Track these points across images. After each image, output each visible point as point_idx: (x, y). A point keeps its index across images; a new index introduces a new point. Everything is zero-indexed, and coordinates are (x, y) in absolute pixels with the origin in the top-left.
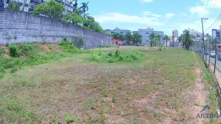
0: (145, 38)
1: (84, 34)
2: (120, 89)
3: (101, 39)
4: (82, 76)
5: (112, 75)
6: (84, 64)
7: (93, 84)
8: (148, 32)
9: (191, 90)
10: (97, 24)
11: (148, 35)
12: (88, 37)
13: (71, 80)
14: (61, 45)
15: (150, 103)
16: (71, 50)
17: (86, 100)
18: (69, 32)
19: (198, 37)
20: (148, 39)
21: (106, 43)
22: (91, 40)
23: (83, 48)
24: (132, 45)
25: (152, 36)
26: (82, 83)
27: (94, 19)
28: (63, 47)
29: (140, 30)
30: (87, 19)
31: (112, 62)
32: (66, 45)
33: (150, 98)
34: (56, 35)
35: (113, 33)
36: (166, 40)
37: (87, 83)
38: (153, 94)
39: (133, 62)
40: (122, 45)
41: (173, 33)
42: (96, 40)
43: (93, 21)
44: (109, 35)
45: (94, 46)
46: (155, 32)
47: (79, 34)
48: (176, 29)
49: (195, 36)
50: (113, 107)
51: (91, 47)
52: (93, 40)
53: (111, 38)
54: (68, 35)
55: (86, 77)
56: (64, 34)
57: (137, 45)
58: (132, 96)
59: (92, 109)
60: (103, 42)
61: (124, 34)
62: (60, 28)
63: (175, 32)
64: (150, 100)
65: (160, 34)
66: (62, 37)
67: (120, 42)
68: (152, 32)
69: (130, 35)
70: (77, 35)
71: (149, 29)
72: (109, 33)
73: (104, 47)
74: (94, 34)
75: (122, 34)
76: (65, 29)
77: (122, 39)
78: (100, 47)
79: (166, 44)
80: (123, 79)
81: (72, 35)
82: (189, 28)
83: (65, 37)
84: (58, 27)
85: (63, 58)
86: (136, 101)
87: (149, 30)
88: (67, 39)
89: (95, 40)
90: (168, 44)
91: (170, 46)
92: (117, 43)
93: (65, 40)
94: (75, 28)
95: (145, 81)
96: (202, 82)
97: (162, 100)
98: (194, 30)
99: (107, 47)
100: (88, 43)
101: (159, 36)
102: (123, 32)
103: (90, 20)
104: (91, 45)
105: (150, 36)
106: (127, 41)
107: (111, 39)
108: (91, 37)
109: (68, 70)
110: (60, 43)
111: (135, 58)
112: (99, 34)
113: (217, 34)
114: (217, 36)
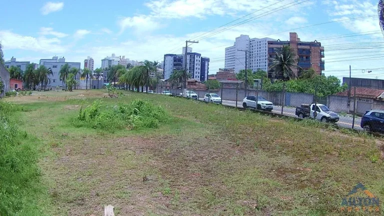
8: (55, 64)
11: (58, 70)
25: (65, 71)
36: (86, 78)
41: (86, 64)
44: (8, 72)
48: (91, 57)
53: (9, 77)
63: (88, 62)
65: (76, 67)
67: (20, 85)
68: (63, 64)
82: (113, 55)
92: (16, 86)
98: (123, 57)
107: (9, 80)
113: (175, 61)
114: (175, 65)
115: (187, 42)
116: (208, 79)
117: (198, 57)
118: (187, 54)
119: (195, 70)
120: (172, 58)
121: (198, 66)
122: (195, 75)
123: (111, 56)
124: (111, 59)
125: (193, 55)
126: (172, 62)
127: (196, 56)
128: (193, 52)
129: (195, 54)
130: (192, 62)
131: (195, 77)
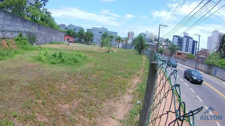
0: (97, 37)
1: (39, 29)
2: (51, 93)
3: (54, 35)
4: (26, 77)
5: (50, 78)
6: (31, 64)
7: (33, 86)
8: (101, 31)
9: (115, 101)
10: (53, 19)
11: (101, 34)
12: (41, 33)
13: (18, 81)
14: (16, 40)
15: (70, 109)
16: (24, 46)
17: (25, 100)
18: (25, 27)
19: (156, 41)
20: (100, 38)
21: (58, 39)
22: (44, 36)
23: (35, 44)
24: (83, 43)
25: (105, 36)
26: (25, 84)
27: (51, 14)
28: (18, 42)
29: (94, 29)
30: (45, 13)
31: (55, 64)
32: (21, 41)
33: (72, 104)
34: (14, 30)
35: (67, 29)
36: (118, 41)
37: (29, 84)
38: (76, 101)
39: (73, 65)
40: (73, 42)
41: (129, 34)
42: (49, 36)
43: (50, 16)
44: (62, 31)
45: (45, 43)
46: (108, 32)
47: (33, 30)
48: (132, 31)
49: (153, 40)
50: (42, 108)
51: (43, 43)
52: (45, 36)
53: (64, 34)
54: (24, 31)
55: (28, 79)
56: (21, 29)
57: (88, 44)
58: (58, 101)
59: (29, 108)
60: (55, 38)
61: (77, 31)
62: (19, 23)
63: (130, 34)
64: (71, 106)
65: (113, 35)
66: (19, 32)
67: (71, 39)
68: (105, 32)
69: (82, 33)
70: (31, 31)
71: (103, 28)
72: (63, 29)
73: (55, 44)
74: (48, 30)
75: (75, 31)
76: (22, 24)
77: (74, 36)
78: (52, 43)
79: (118, 45)
80: (57, 83)
81: (27, 30)
82: (147, 32)
83: (21, 33)
84: (16, 23)
85: (16, 55)
86: (60, 105)
87: (102, 30)
88: (23, 34)
89: (47, 36)
90: (121, 45)
91: (123, 47)
92: (68, 39)
93: (21, 35)
94: (31, 23)
95: (75, 87)
96: (133, 93)
97: (81, 108)
98: (153, 34)
99: (58, 44)
100: (40, 39)
101: (112, 37)
102: (76, 29)
103: (47, 15)
104: (43, 41)
105: (102, 35)
106: (78, 38)
107: (63, 36)
108: (44, 33)
109: (17, 69)
110: (16, 38)
111: (76, 61)
112: (53, 30)
113: (179, 40)
114: (179, 42)
115: (160, 25)
116: (195, 54)
117: (191, 40)
118: (185, 37)
119: (189, 47)
120: (177, 38)
121: (191, 45)
122: (189, 50)
123: (146, 32)
124: (145, 34)
125: (188, 38)
126: (177, 41)
127: (190, 39)
128: (189, 36)
129: (190, 37)
130: (188, 42)
131: (188, 51)
